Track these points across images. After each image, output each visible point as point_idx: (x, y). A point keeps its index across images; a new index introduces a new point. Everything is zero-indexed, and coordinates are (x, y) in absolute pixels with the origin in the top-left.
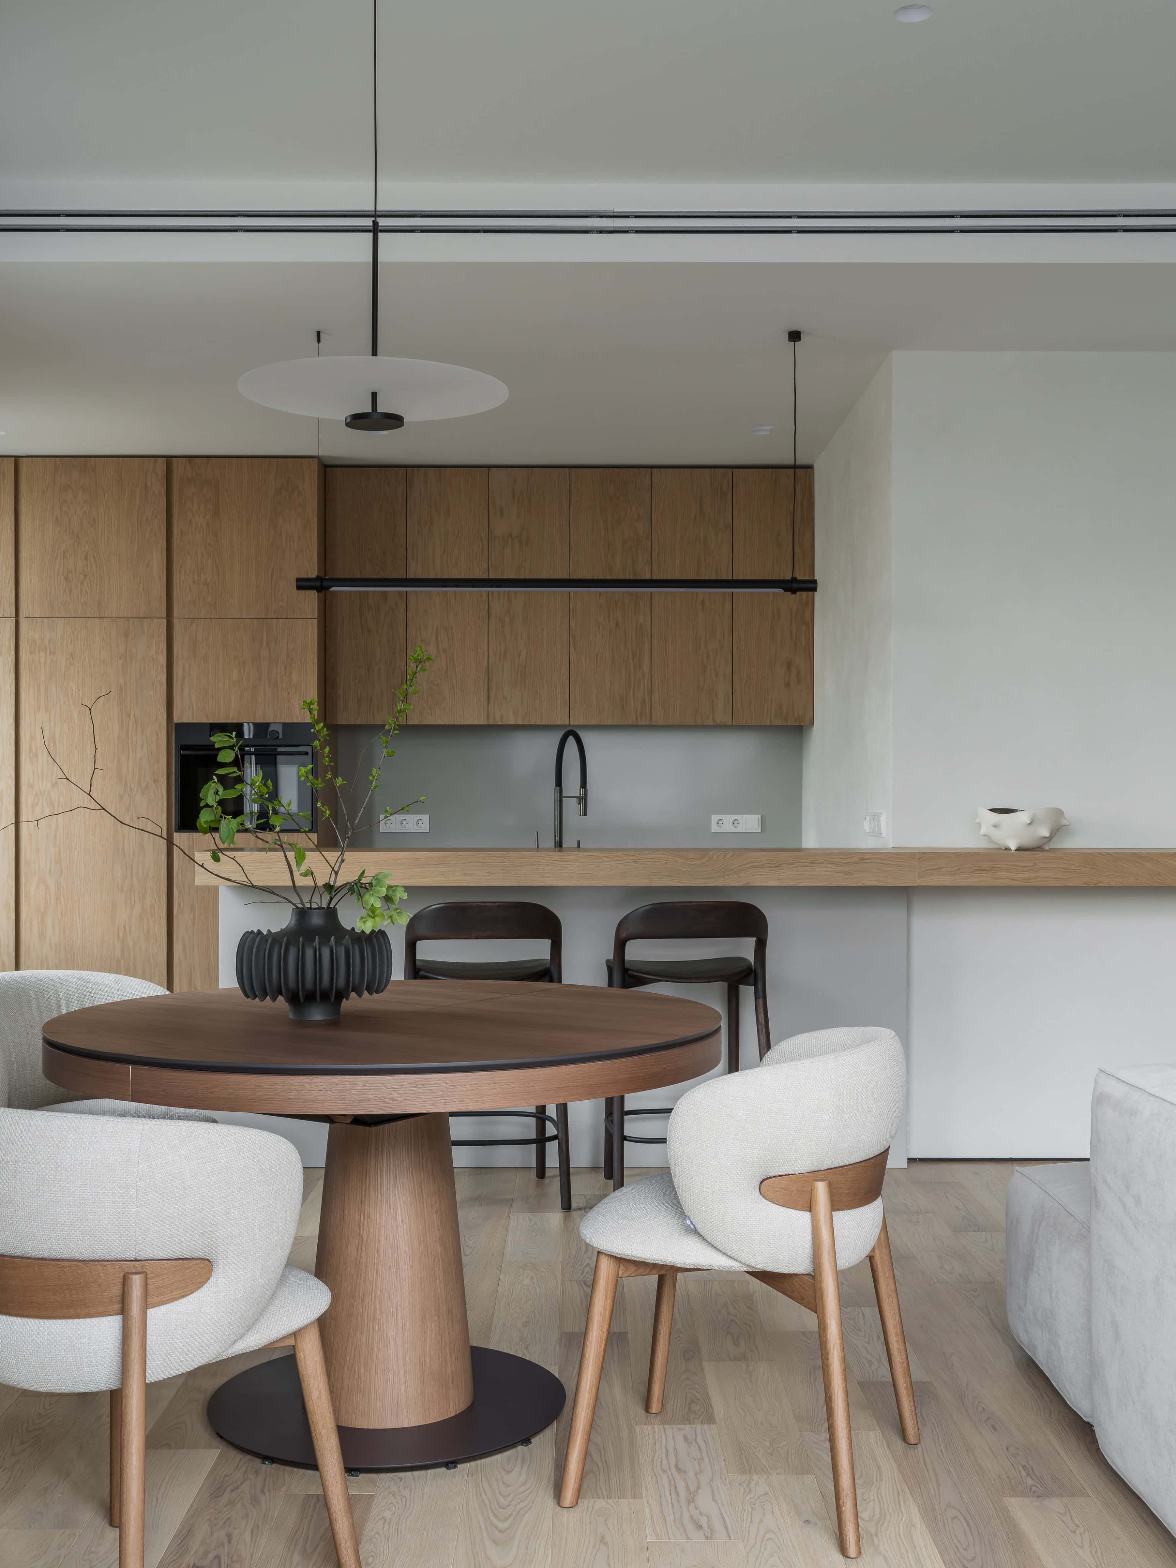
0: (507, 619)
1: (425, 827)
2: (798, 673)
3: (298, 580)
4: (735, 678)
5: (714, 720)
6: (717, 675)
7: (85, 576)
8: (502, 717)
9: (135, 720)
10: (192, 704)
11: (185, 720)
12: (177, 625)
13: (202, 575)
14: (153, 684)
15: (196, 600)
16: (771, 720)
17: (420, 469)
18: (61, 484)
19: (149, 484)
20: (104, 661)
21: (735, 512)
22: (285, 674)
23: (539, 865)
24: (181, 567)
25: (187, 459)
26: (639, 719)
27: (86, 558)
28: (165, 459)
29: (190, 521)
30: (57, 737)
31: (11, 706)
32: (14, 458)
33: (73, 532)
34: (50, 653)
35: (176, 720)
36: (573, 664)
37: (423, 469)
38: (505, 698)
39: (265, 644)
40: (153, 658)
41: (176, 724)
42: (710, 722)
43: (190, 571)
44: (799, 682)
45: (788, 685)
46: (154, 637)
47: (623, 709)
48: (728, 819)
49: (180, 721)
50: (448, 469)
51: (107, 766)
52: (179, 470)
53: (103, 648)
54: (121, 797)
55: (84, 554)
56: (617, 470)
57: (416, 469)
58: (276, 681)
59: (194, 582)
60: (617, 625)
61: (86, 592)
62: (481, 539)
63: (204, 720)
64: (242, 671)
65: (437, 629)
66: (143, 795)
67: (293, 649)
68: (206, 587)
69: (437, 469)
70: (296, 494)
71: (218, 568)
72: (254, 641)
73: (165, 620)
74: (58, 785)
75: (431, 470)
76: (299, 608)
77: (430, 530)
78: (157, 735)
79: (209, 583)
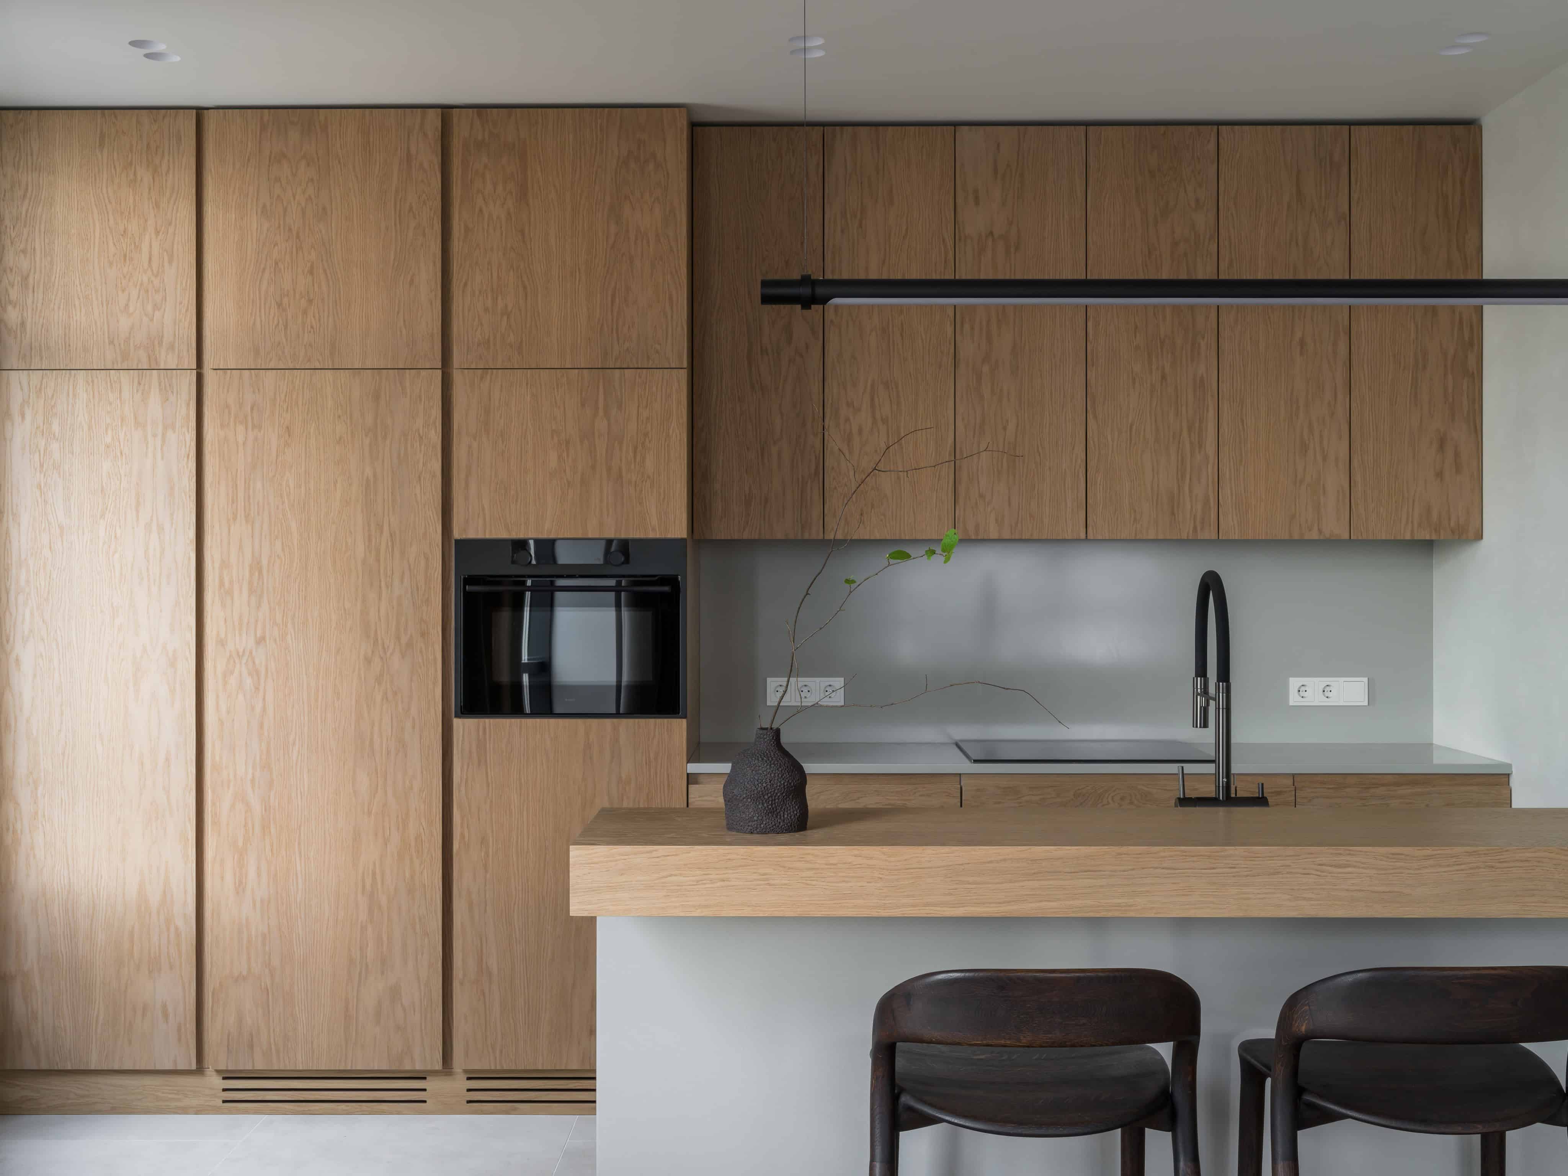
0: (986, 369)
1: (838, 699)
2: (1457, 455)
3: (765, 284)
4: (1355, 463)
5: (1320, 531)
6: (1325, 459)
7: (310, 301)
8: (977, 527)
9: (391, 535)
10: (483, 509)
11: (471, 535)
12: (458, 377)
13: (500, 298)
14: (420, 477)
15: (489, 339)
16: (1412, 531)
17: (845, 128)
18: (271, 152)
19: (414, 152)
20: (340, 439)
21: (1355, 196)
22: (635, 460)
23: (1288, 873)
24: (465, 285)
25: (475, 110)
26: (1199, 529)
27: (311, 272)
28: (439, 110)
29: (481, 210)
30: (265, 562)
31: (191, 512)
32: (195, 111)
33: (290, 230)
34: (254, 427)
35: (457, 534)
36: (1091, 442)
37: (850, 129)
38: (981, 496)
39: (601, 412)
40: (419, 434)
41: (456, 541)
42: (1314, 535)
43: (480, 292)
44: (1458, 469)
45: (1440, 475)
46: (421, 400)
47: (1173, 514)
48: (1317, 683)
49: (464, 537)
50: (890, 128)
51: (345, 610)
52: (461, 128)
53: (339, 417)
54: (368, 661)
55: (309, 265)
56: (1163, 128)
57: (838, 128)
58: (620, 469)
59: (486, 310)
60: (1164, 377)
61: (312, 327)
62: (944, 240)
63: (504, 535)
64: (565, 454)
65: (873, 386)
66: (403, 657)
67: (648, 418)
68: (505, 318)
69: (874, 128)
70: (651, 166)
71: (525, 288)
72: (583, 405)
73: (439, 372)
74: (265, 641)
75: (863, 131)
76: (657, 352)
77: (860, 226)
78: (427, 559)
79: (511, 312)
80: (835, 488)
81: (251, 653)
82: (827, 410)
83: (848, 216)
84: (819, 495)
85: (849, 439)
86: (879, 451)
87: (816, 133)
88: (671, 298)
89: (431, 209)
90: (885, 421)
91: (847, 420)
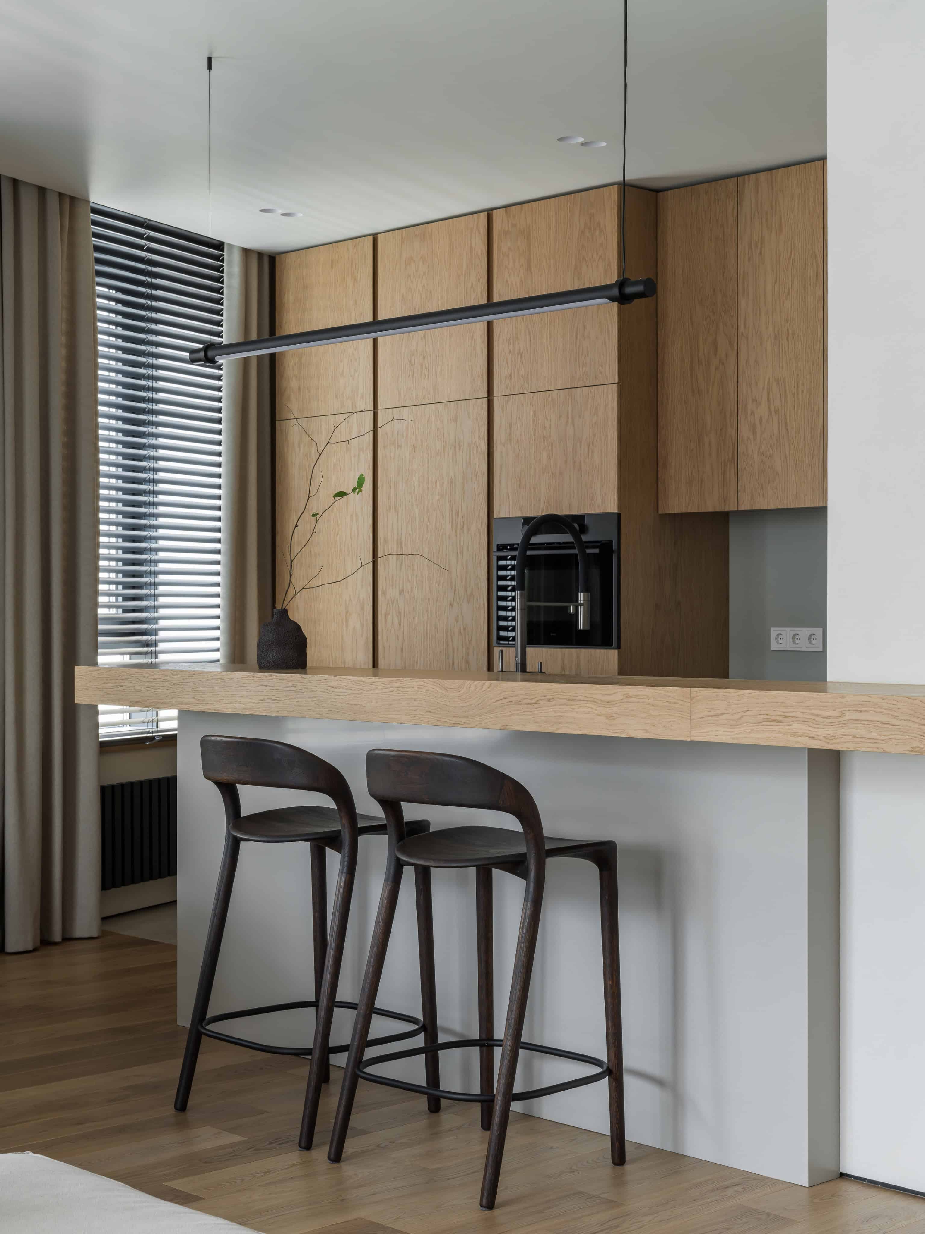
7: (424, 358)
9: (462, 516)
10: (509, 497)
11: (500, 515)
12: (496, 403)
13: (517, 345)
14: (476, 475)
15: (511, 373)
17: (752, 175)
18: (406, 258)
19: (473, 245)
22: (588, 455)
24: (499, 337)
25: (505, 209)
28: (487, 213)
29: (507, 281)
30: (403, 539)
32: (373, 236)
33: (415, 309)
34: (398, 446)
35: (494, 515)
39: (570, 421)
40: (476, 445)
41: (494, 520)
46: (477, 420)
50: (782, 170)
52: (498, 224)
54: (451, 605)
57: (747, 176)
58: (580, 462)
59: (510, 352)
63: (519, 514)
64: (551, 454)
65: (768, 383)
66: (468, 603)
67: (596, 423)
68: (519, 356)
69: (769, 172)
70: (597, 233)
71: (530, 334)
72: (560, 417)
73: (487, 399)
74: (403, 592)
75: (762, 175)
76: (601, 373)
77: (761, 253)
78: (480, 534)
79: (523, 352)
80: (745, 469)
81: (397, 600)
82: (740, 406)
83: (753, 247)
84: (735, 474)
85: (753, 428)
86: (773, 437)
87: (731, 183)
88: (608, 331)
89: (482, 284)
90: (777, 411)
91: (753, 413)
